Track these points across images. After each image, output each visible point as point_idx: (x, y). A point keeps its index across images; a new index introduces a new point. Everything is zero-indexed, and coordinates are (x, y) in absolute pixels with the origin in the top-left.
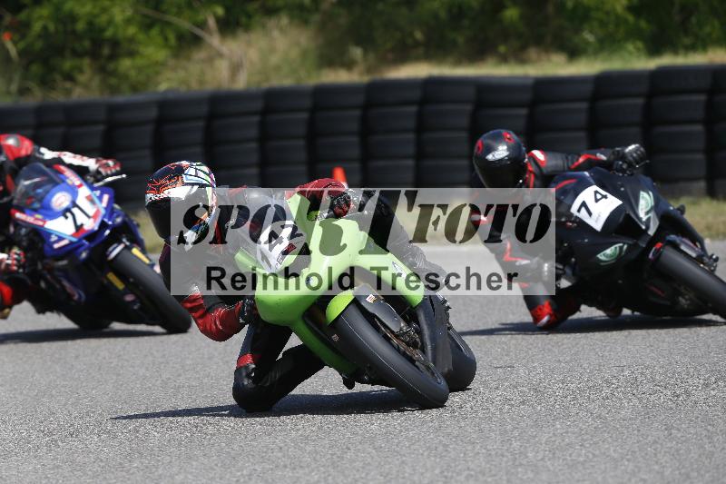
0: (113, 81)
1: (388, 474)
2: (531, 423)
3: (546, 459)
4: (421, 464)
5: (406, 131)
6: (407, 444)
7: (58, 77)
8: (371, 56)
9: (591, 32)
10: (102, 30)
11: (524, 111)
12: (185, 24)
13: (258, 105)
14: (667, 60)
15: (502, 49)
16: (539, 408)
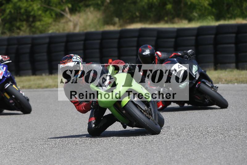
0: (34, 30)
1: (127, 163)
2: (176, 146)
3: (181, 158)
4: (139, 160)
5: (133, 46)
6: (134, 153)
7: (15, 28)
8: (121, 21)
9: (196, 13)
10: (30, 12)
11: (173, 40)
12: (58, 10)
13: (83, 38)
14: (222, 22)
15: (166, 19)
16: (179, 141)
